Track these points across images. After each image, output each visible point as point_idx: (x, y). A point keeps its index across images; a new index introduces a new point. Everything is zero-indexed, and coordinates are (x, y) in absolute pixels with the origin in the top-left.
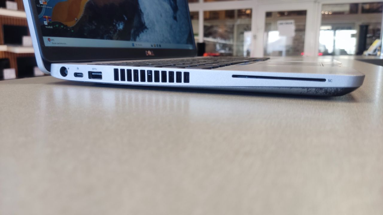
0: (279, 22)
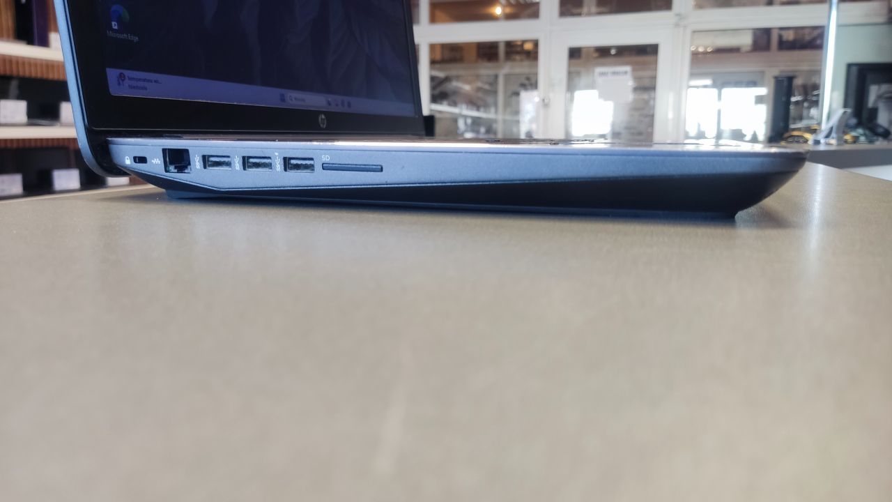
0: (599, 70)
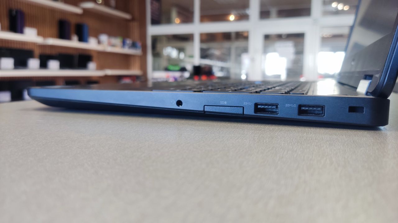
0: (277, 44)
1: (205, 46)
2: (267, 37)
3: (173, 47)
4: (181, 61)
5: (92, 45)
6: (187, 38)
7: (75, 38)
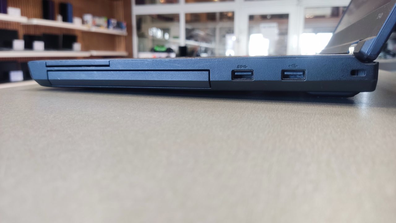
0: (262, 25)
1: (190, 27)
2: (251, 18)
3: (158, 28)
4: (166, 41)
5: (76, 24)
6: (171, 18)
7: (60, 18)
